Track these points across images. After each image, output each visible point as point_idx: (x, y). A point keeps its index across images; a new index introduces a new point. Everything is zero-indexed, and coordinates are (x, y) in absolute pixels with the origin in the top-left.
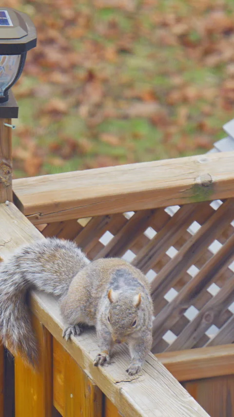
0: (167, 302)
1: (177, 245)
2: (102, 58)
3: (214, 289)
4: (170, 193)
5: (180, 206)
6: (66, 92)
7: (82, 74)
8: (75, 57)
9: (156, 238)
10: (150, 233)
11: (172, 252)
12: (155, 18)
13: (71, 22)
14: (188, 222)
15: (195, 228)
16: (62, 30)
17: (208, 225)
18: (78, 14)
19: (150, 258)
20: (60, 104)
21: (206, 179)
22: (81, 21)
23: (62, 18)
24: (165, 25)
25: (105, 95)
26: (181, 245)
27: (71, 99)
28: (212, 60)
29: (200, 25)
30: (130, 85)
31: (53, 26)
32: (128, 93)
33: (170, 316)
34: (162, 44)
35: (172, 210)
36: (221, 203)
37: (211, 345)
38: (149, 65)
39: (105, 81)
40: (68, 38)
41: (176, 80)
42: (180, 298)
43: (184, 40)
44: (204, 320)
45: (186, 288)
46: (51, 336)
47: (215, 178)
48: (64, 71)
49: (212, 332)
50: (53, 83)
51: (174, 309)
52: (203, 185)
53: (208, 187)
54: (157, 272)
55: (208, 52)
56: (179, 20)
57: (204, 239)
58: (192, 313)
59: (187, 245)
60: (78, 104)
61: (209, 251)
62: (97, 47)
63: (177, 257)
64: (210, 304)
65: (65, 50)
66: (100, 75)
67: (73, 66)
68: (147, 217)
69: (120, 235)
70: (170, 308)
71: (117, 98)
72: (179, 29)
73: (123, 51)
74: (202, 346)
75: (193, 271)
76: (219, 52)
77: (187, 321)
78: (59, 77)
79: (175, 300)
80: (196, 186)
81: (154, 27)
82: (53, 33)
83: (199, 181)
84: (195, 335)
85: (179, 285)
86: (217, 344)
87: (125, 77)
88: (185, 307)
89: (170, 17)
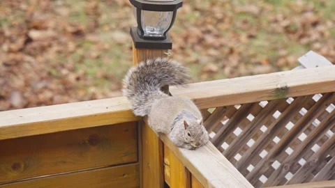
0: (261, 158)
1: (268, 125)
2: (238, 41)
3: (289, 151)
4: (261, 93)
5: (269, 101)
6: (217, 60)
7: (226, 50)
8: (223, 41)
9: (254, 120)
10: (251, 117)
11: (264, 129)
12: (271, 17)
13: (220, 21)
14: (273, 111)
15: (277, 114)
16: (215, 26)
17: (285, 113)
18: (225, 16)
19: (251, 132)
20: (214, 67)
21: (284, 85)
22: (227, 20)
23: (216, 18)
24: (276, 21)
25: (240, 62)
26: (269, 125)
27: (220, 64)
28: (305, 41)
29: (297, 21)
30: (254, 56)
31: (210, 23)
32: (253, 60)
33: (263, 166)
34: (273, 33)
35: (264, 104)
36: (292, 100)
37: (288, 184)
38: (266, 44)
39: (240, 54)
40: (219, 30)
41: (283, 52)
42: (269, 156)
43: (288, 30)
44: (284, 169)
45: (273, 150)
46: (191, 173)
47: (289, 85)
48: (216, 48)
49: (289, 176)
50: (209, 55)
51: (266, 162)
52: (282, 89)
53: (285, 90)
54: (255, 140)
55: (302, 36)
56: (285, 18)
57: (283, 121)
58: (276, 165)
59: (273, 125)
60: (224, 67)
61: (286, 128)
62: (236, 34)
63: (267, 132)
64: (287, 160)
65: (218, 36)
66: (237, 50)
67: (222, 46)
68: (248, 108)
69: (232, 118)
70: (263, 162)
71: (247, 63)
72: (285, 23)
73: (251, 37)
74: (283, 184)
75: (277, 140)
76: (309, 36)
77: (274, 170)
78: (213, 52)
79: (266, 157)
80: (278, 90)
81: (270, 22)
82: (210, 27)
83: (279, 86)
84: (278, 178)
85: (269, 148)
86: (293, 184)
87: (251, 52)
88: (271, 161)
89: (280, 17)
